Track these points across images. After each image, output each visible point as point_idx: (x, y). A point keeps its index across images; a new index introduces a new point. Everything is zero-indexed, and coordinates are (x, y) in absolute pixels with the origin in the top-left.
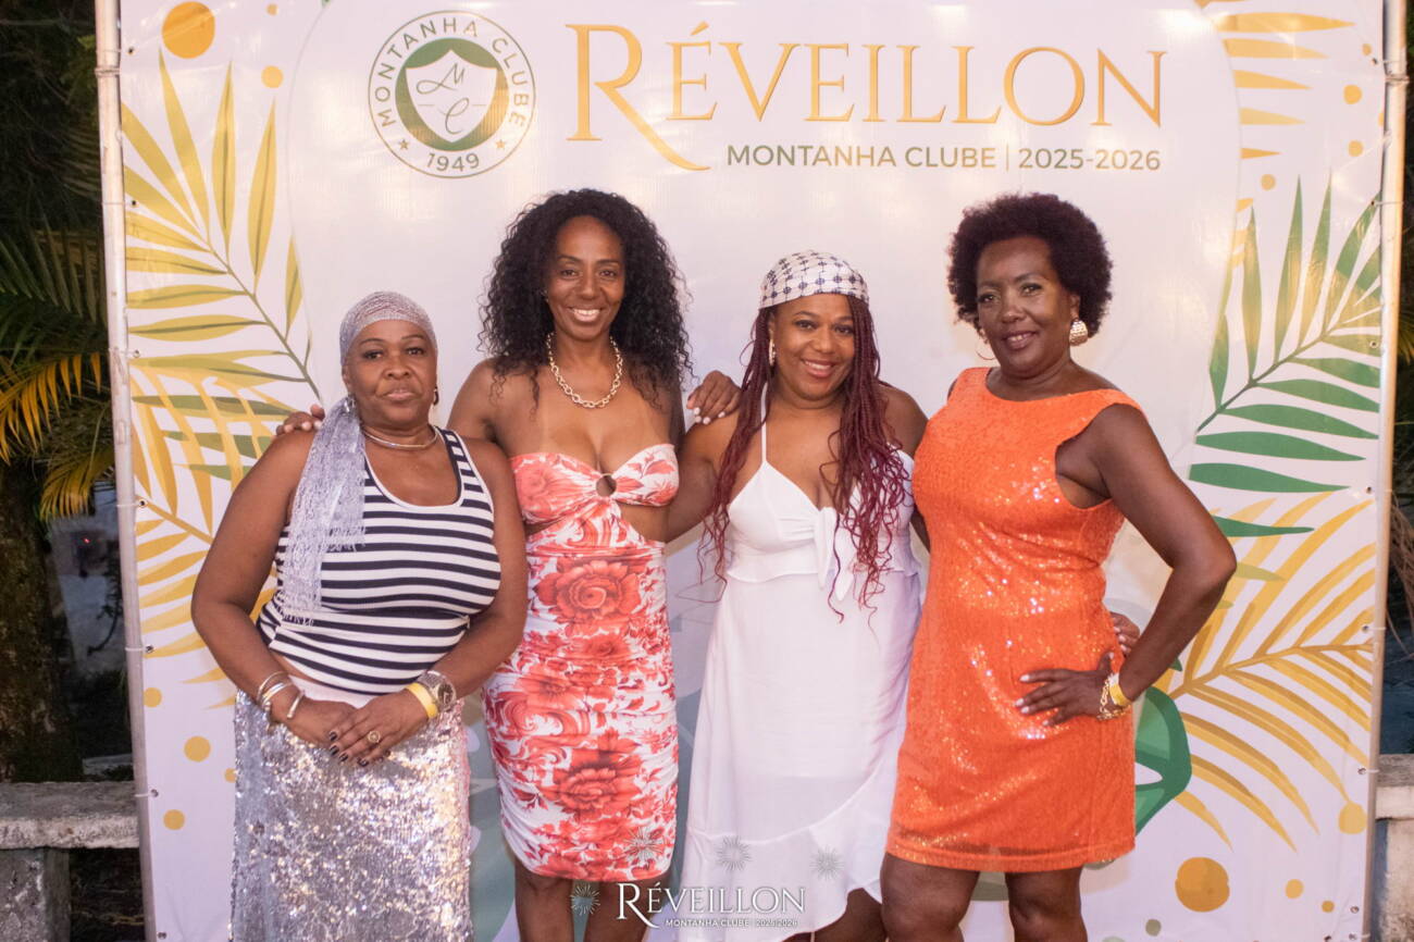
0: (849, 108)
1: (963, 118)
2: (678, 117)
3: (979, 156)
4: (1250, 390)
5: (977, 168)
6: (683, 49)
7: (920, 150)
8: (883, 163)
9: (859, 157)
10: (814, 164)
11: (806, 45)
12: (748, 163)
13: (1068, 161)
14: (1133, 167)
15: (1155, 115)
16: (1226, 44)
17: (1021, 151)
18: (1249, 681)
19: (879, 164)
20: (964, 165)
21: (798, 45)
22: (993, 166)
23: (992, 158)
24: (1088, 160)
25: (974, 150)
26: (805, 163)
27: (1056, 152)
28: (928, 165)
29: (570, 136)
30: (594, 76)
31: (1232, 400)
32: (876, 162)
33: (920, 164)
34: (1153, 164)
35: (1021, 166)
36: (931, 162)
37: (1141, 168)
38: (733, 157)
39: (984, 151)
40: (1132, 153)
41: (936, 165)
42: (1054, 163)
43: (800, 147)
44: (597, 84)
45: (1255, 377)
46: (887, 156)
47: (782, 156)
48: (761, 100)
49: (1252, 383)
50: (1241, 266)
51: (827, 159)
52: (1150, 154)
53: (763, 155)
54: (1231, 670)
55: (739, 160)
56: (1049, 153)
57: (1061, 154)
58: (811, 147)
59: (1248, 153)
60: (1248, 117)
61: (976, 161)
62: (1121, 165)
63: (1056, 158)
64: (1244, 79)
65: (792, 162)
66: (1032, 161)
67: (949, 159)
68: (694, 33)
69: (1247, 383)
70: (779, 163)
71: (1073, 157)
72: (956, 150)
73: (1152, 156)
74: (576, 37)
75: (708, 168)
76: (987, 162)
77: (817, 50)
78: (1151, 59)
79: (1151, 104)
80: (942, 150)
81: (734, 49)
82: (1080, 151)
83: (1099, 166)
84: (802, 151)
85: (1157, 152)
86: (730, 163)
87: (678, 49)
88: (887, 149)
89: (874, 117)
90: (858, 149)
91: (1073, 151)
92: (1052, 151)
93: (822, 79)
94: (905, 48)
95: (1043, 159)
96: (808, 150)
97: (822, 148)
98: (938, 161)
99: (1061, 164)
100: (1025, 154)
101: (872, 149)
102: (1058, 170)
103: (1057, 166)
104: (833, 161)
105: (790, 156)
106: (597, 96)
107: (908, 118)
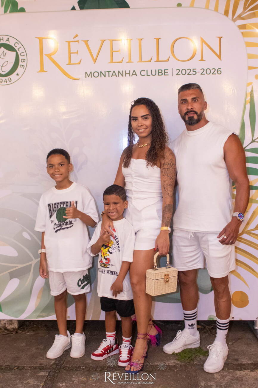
0: (122, 59)
1: (158, 60)
2: (70, 63)
3: (163, 72)
4: (252, 143)
5: (162, 76)
6: (71, 43)
7: (145, 71)
8: (133, 75)
9: (126, 74)
10: (112, 76)
11: (108, 40)
12: (91, 77)
13: (192, 73)
14: (213, 74)
15: (220, 57)
16: (242, 33)
17: (177, 70)
18: (254, 235)
19: (132, 76)
20: (158, 75)
21: (106, 40)
22: (168, 75)
23: (167, 72)
24: (198, 72)
25: (162, 71)
26: (109, 76)
27: (188, 70)
28: (147, 75)
29: (38, 71)
30: (44, 53)
31: (246, 147)
32: (131, 75)
33: (145, 75)
34: (219, 72)
35: (177, 74)
36: (148, 74)
37: (215, 74)
38: (87, 75)
39: (165, 70)
40: (212, 69)
41: (150, 75)
42: (187, 73)
43: (107, 71)
44: (45, 55)
45: (254, 139)
46: (134, 73)
47: (102, 74)
48: (95, 57)
49: (253, 141)
50: (249, 104)
51: (116, 75)
52: (218, 70)
53: (96, 74)
54: (247, 232)
55: (89, 76)
56: (185, 70)
57: (189, 70)
58: (111, 71)
59: (250, 68)
60: (250, 56)
61: (162, 73)
62: (209, 73)
63: (188, 71)
64: (248, 44)
65: (105, 76)
66: (180, 73)
67: (153, 73)
68: (74, 38)
69: (251, 141)
70: (101, 77)
71: (193, 71)
72: (156, 70)
73: (219, 70)
74: (39, 40)
75: (80, 79)
76: (166, 74)
77: (112, 41)
78: (218, 39)
79: (218, 53)
80: (152, 70)
81: (86, 42)
82: (196, 69)
83: (202, 74)
84: (108, 72)
85: (220, 69)
86: (86, 77)
87: (69, 42)
88: (134, 71)
89: (130, 61)
90: (125, 71)
91: (193, 69)
92: (186, 70)
93: (114, 50)
94: (139, 39)
95: (184, 72)
96: (110, 72)
97: (114, 72)
98: (151, 74)
99: (190, 73)
100: (178, 71)
101: (130, 71)
102: (188, 75)
103: (188, 74)
104: (117, 75)
105: (104, 74)
106: (46, 59)
107: (141, 61)
